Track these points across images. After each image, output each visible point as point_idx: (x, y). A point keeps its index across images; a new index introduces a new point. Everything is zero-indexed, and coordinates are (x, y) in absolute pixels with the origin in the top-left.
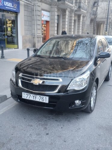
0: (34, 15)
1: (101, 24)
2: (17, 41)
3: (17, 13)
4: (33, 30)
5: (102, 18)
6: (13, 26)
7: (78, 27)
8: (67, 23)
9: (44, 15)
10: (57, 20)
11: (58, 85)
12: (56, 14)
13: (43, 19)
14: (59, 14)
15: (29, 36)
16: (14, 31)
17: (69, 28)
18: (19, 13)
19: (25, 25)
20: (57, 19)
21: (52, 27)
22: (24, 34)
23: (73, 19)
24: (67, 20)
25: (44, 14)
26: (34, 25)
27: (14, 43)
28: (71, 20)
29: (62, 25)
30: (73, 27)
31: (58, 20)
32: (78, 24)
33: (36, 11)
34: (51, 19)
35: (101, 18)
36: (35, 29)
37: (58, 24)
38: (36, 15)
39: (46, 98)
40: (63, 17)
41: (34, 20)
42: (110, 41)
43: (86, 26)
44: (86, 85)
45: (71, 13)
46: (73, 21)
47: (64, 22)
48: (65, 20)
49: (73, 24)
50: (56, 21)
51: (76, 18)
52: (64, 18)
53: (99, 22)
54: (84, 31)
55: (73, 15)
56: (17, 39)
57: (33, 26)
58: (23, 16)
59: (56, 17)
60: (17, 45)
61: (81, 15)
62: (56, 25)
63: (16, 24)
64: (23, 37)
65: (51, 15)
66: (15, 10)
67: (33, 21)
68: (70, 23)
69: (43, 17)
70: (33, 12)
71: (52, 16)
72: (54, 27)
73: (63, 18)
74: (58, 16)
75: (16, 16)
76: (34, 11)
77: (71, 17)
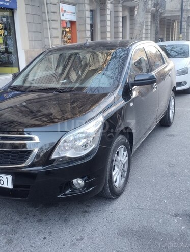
0: (45, 12)
1: (174, 21)
2: (17, 61)
3: (12, 9)
4: (46, 40)
5: (175, 11)
6: (6, 34)
7: (130, 29)
8: (108, 23)
9: (65, 11)
10: (89, 19)
11: (30, 151)
12: (87, 7)
13: (62, 18)
14: (94, 7)
15: (37, 50)
16: (10, 42)
17: (115, 33)
18: (16, 9)
19: (28, 31)
20: (89, 16)
21: (82, 31)
22: (28, 48)
23: (121, 14)
24: (108, 17)
25: (64, 9)
26: (47, 29)
27: (12, 63)
28: (116, 17)
29: (101, 27)
30: (121, 30)
31: (93, 18)
32: (131, 24)
33: (49, 5)
34: (79, 18)
35: (172, 11)
36: (48, 37)
37: (92, 26)
38: (48, 12)
39: (7, 178)
40: (101, 12)
41: (46, 21)
42: (182, 51)
43: (137, 26)
44: (94, 145)
45: (116, 5)
46: (121, 20)
47: (104, 21)
48: (106, 17)
49: (121, 25)
50: (88, 21)
51: (127, 14)
52: (103, 14)
53: (169, 18)
54: (134, 36)
55: (120, 9)
56: (16, 57)
57: (45, 31)
58: (25, 15)
59: (88, 14)
60: (18, 68)
61: (134, 7)
62: (88, 28)
63: (12, 30)
64: (26, 52)
65: (79, 11)
66: (8, 4)
67: (44, 23)
68: (116, 22)
69: (63, 15)
70: (43, 6)
71: (79, 13)
72: (85, 31)
73: (101, 15)
74: (91, 11)
75: (12, 15)
76: (44, 4)
77: (116, 12)
